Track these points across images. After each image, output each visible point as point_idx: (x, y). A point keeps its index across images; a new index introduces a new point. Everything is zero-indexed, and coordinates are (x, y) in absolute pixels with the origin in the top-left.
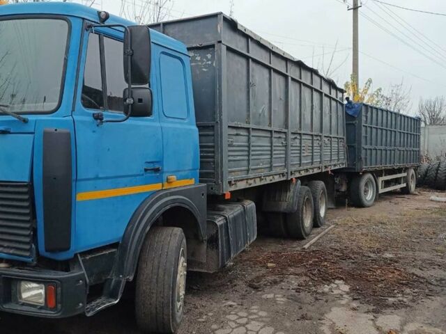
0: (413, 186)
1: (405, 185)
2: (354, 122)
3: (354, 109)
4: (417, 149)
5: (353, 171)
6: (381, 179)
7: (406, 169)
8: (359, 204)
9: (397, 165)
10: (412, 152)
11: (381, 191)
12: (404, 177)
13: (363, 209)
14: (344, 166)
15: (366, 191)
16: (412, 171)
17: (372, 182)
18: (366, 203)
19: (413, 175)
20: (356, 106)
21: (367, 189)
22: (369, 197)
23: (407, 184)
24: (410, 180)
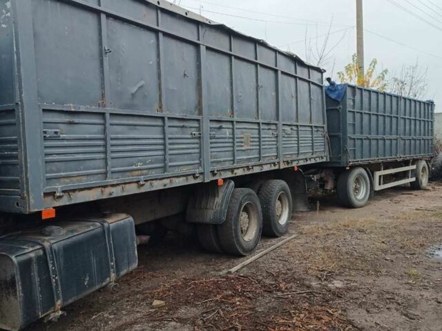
0: (424, 181)
1: (414, 179)
2: (338, 107)
3: (337, 92)
4: (430, 137)
5: (338, 165)
6: (378, 174)
7: (415, 161)
8: (348, 205)
9: (400, 157)
10: (422, 142)
11: (378, 188)
12: (412, 170)
13: (353, 210)
14: (324, 160)
15: (357, 190)
16: (423, 163)
17: (365, 179)
18: (357, 203)
19: (424, 168)
20: (340, 88)
21: (358, 186)
22: (361, 195)
23: (417, 179)
24: (421, 173)
